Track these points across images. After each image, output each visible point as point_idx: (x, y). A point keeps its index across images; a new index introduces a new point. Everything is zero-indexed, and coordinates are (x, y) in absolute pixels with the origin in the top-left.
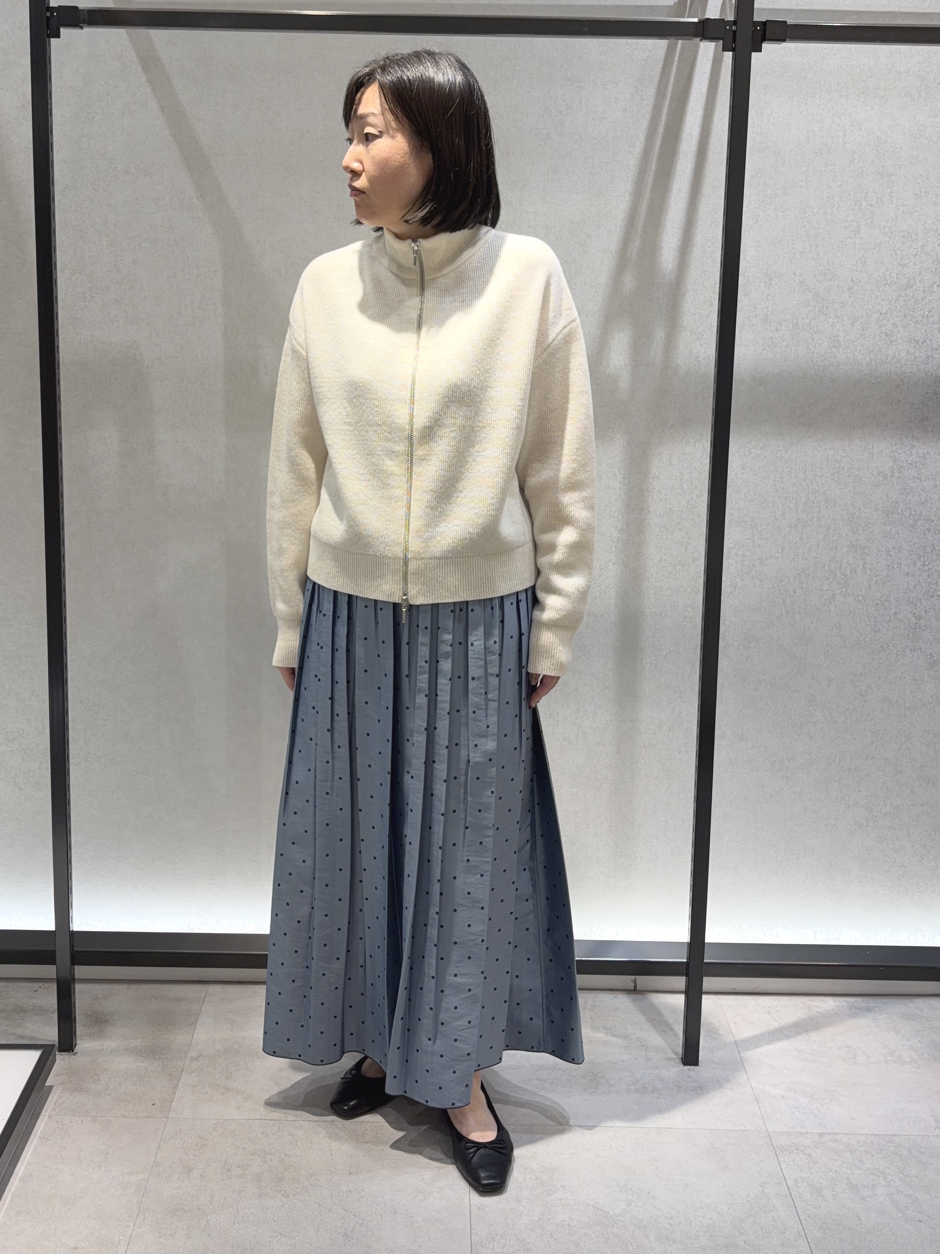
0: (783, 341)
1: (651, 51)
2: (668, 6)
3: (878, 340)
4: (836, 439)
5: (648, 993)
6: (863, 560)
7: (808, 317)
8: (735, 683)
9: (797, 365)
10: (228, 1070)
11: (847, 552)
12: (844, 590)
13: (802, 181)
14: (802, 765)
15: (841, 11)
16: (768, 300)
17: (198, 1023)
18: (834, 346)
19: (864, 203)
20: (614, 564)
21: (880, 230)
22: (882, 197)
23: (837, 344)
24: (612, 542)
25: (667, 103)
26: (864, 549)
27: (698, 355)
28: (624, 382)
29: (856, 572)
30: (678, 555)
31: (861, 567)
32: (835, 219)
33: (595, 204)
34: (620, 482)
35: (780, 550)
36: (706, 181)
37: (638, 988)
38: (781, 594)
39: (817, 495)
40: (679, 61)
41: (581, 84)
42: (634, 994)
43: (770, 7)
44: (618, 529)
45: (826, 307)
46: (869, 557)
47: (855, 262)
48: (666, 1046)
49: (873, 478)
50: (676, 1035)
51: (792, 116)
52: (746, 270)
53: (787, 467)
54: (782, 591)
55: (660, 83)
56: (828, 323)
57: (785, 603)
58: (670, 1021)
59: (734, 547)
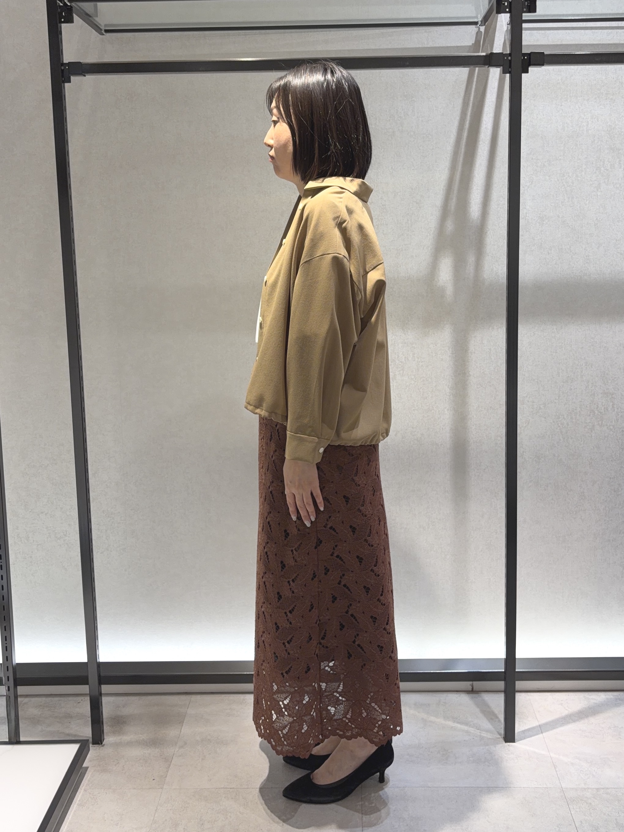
0: (553, 260)
1: (458, 76)
2: (468, 46)
3: (615, 257)
4: (591, 323)
5: (481, 693)
6: (612, 402)
7: (568, 245)
8: (531, 486)
9: (563, 276)
10: (203, 754)
11: (601, 397)
12: (600, 422)
13: (561, 156)
14: (577, 539)
15: (582, 44)
16: (542, 234)
17: (184, 722)
18: (587, 263)
19: (602, 168)
20: (448, 410)
21: (613, 186)
22: (614, 164)
23: (588, 261)
24: (446, 396)
25: (470, 108)
26: (613, 394)
27: (497, 271)
28: (449, 291)
29: (607, 410)
30: (489, 403)
31: (611, 407)
32: (583, 180)
33: (426, 176)
34: (450, 356)
35: (557, 398)
36: (498, 159)
37: (474, 689)
38: (559, 427)
39: (580, 361)
40: (477, 82)
41: (413, 99)
42: (472, 693)
43: (535, 43)
44: (450, 387)
45: (581, 238)
46: (616, 400)
47: (598, 207)
48: (493, 729)
50: (499, 721)
51: (552, 114)
52: (527, 216)
53: (559, 343)
54: (560, 425)
55: (465, 96)
56: (582, 248)
57: (561, 432)
58: (496, 712)
59: (527, 396)
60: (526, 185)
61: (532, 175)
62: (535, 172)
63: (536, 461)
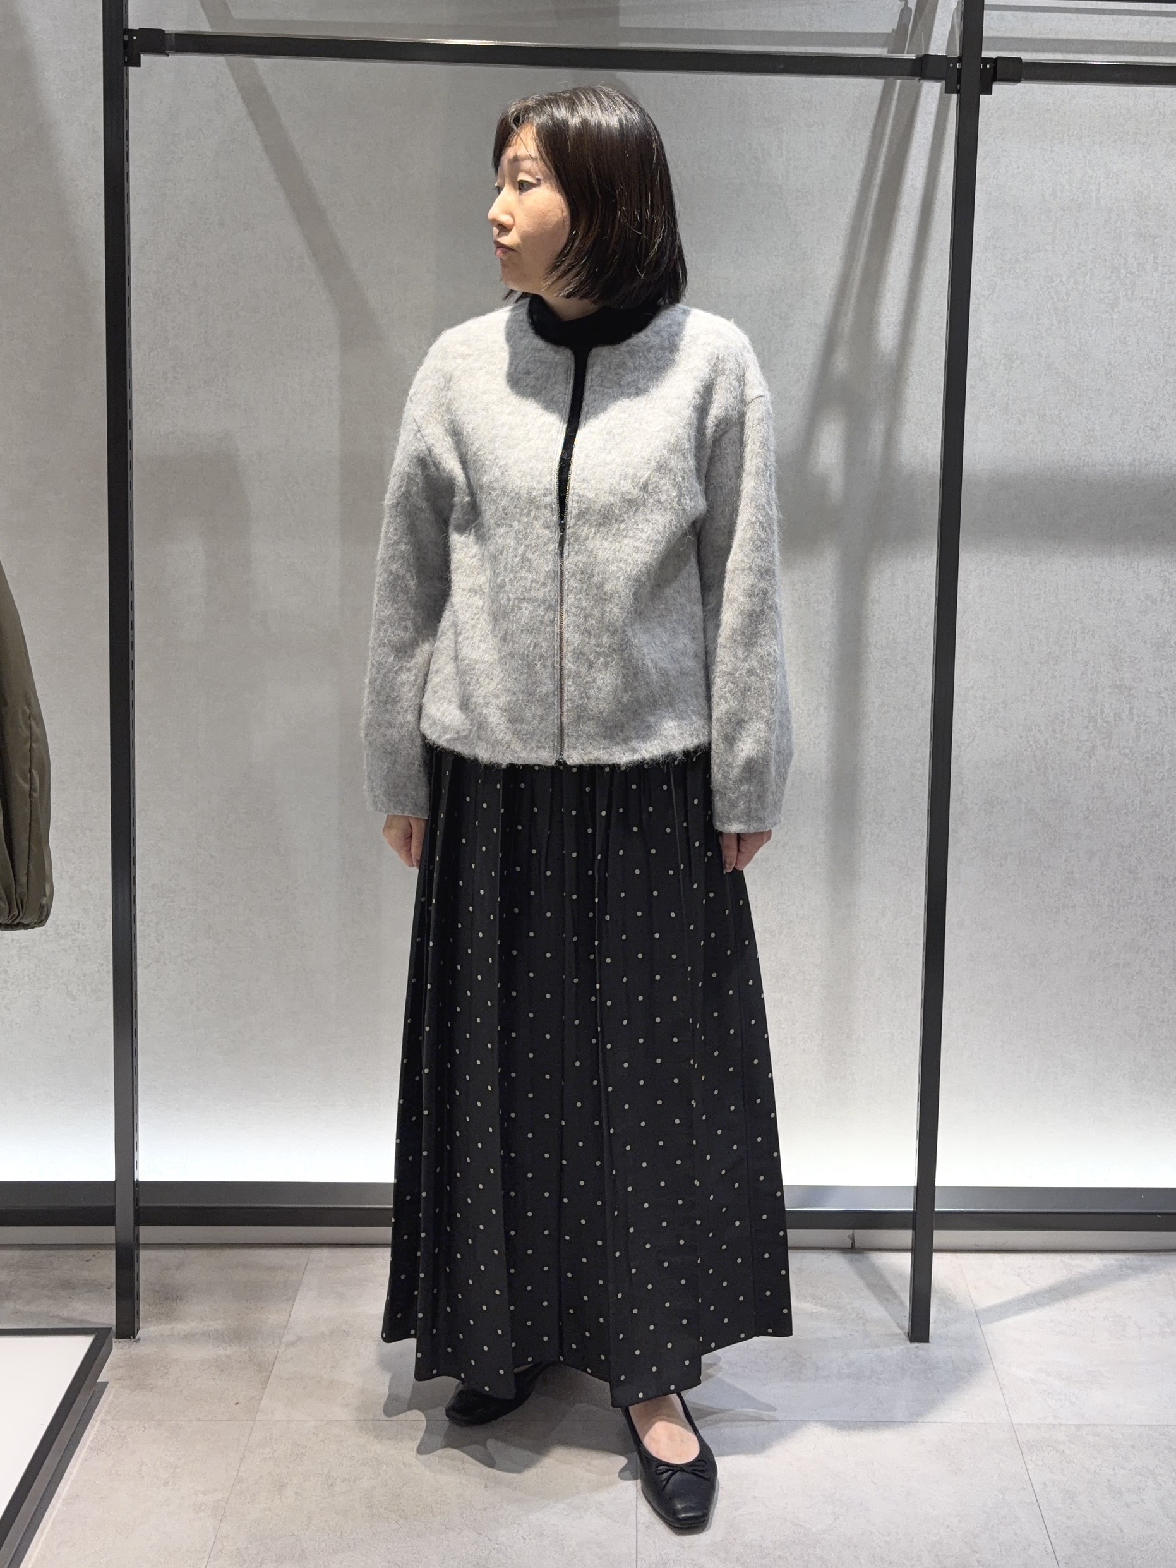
0: (1028, 436)
2: (884, 35)
3: (1142, 435)
4: (1095, 555)
5: (869, 1252)
6: (1129, 703)
7: (1057, 408)
8: (974, 857)
9: (1045, 464)
10: (334, 1357)
11: (1109, 694)
12: (1106, 741)
13: (1048, 244)
14: (1058, 960)
15: (1093, 40)
16: (1008, 386)
17: (298, 1298)
18: (1090, 442)
19: (1123, 271)
20: (825, 708)
21: (1143, 303)
22: (1143, 263)
23: (1092, 440)
24: (822, 682)
25: (884, 149)
26: (1131, 689)
27: (923, 450)
28: (836, 484)
29: (1120, 718)
30: (903, 697)
31: (1127, 713)
32: (1087, 289)
33: (798, 269)
34: (832, 607)
35: (1028, 692)
36: (932, 243)
37: (857, 1245)
38: (1031, 746)
39: (1071, 624)
40: (899, 100)
41: (780, 125)
42: (852, 1253)
43: (1008, 35)
44: (830, 665)
45: (1079, 396)
46: (1136, 700)
47: (1112, 341)
48: (889, 1318)
49: (1139, 603)
50: (901, 1303)
51: (1034, 166)
52: (982, 352)
53: (1035, 590)
54: (1031, 743)
55: (876, 126)
56: (1081, 414)
57: (1035, 757)
58: (896, 1287)
59: (972, 688)
60: (984, 296)
61: (994, 276)
62: (999, 272)
63: (985, 810)
